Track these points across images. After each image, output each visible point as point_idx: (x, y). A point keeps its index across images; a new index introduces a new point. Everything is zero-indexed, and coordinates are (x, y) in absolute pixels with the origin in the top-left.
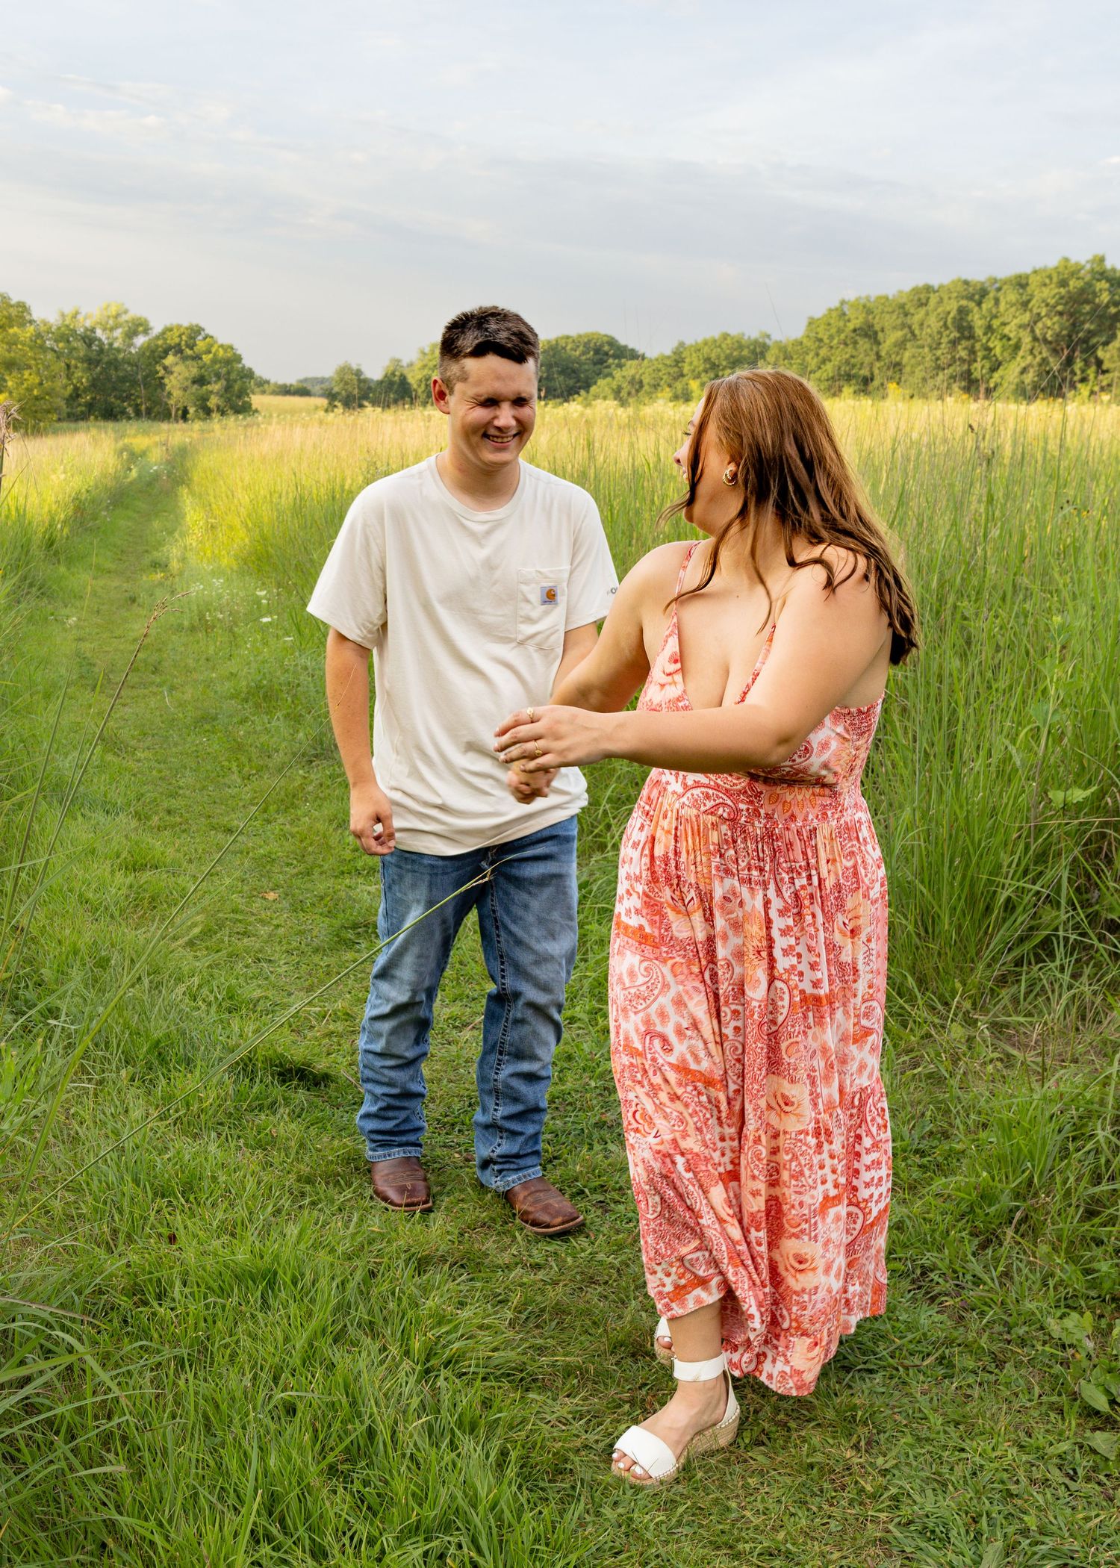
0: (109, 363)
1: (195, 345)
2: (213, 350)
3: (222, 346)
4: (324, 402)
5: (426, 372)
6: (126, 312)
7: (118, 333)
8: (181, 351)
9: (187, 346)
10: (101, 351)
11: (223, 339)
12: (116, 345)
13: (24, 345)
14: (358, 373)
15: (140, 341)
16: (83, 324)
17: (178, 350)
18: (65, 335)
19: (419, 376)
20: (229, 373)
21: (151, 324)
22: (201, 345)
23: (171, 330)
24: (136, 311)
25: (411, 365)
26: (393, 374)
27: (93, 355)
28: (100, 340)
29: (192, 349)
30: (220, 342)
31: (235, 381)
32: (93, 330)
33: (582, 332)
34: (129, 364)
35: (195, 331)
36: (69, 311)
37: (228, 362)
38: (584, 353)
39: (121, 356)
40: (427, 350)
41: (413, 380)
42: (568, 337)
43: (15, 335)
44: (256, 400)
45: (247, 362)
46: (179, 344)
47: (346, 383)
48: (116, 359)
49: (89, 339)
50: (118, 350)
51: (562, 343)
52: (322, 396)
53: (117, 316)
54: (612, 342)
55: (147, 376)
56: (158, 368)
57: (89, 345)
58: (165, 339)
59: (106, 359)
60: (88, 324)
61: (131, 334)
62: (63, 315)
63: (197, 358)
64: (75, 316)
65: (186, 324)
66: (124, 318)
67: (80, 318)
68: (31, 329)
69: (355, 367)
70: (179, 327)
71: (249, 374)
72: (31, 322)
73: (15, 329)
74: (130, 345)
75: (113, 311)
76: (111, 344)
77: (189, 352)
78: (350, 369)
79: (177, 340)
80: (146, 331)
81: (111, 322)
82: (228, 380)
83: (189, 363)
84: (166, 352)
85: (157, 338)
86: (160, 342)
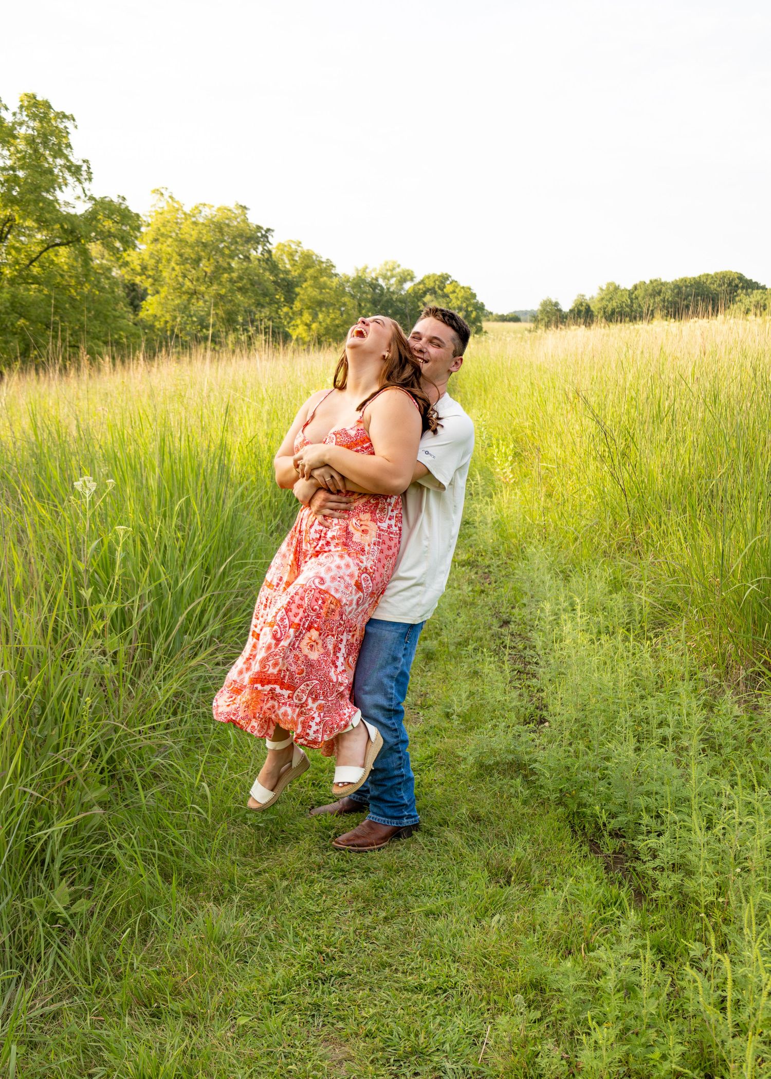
0: (387, 301)
1: (444, 287)
2: (457, 290)
3: (463, 288)
4: (531, 325)
5: (604, 303)
6: (399, 266)
7: (393, 281)
8: (435, 293)
9: (439, 288)
10: (382, 294)
11: (463, 283)
12: (391, 290)
13: (331, 289)
14: (556, 304)
15: (408, 286)
16: (370, 276)
17: (433, 291)
18: (359, 283)
19: (600, 306)
20: (467, 306)
21: (416, 274)
22: (448, 289)
23: (428, 277)
24: (406, 265)
25: (592, 298)
26: (581, 305)
27: (376, 297)
28: (381, 286)
29: (442, 290)
30: (462, 285)
31: (472, 311)
32: (377, 279)
33: (719, 270)
34: (401, 302)
35: (445, 278)
36: (360, 267)
37: (467, 299)
38: (720, 286)
39: (395, 297)
40: (604, 287)
41: (594, 308)
42: (708, 275)
43: (325, 283)
44: (486, 325)
45: (480, 299)
46: (434, 288)
47: (548, 312)
48: (392, 299)
49: (374, 286)
50: (393, 293)
51: (704, 279)
52: (531, 321)
53: (394, 269)
54: (741, 278)
55: (412, 310)
56: (420, 304)
57: (374, 289)
58: (424, 284)
59: (385, 299)
60: (374, 275)
61: (403, 280)
62: (357, 270)
63: (446, 296)
64: (364, 270)
65: (439, 273)
66: (398, 270)
67: (368, 271)
68: (335, 280)
69: (554, 301)
70: (434, 275)
71: (480, 308)
72: (336, 275)
73: (325, 278)
74: (403, 288)
75: (389, 267)
76: (388, 289)
77: (440, 292)
78: (550, 302)
79: (432, 284)
80: (412, 279)
81: (389, 274)
82: (467, 311)
83: (441, 300)
84: (425, 293)
85: (420, 283)
86: (421, 286)
